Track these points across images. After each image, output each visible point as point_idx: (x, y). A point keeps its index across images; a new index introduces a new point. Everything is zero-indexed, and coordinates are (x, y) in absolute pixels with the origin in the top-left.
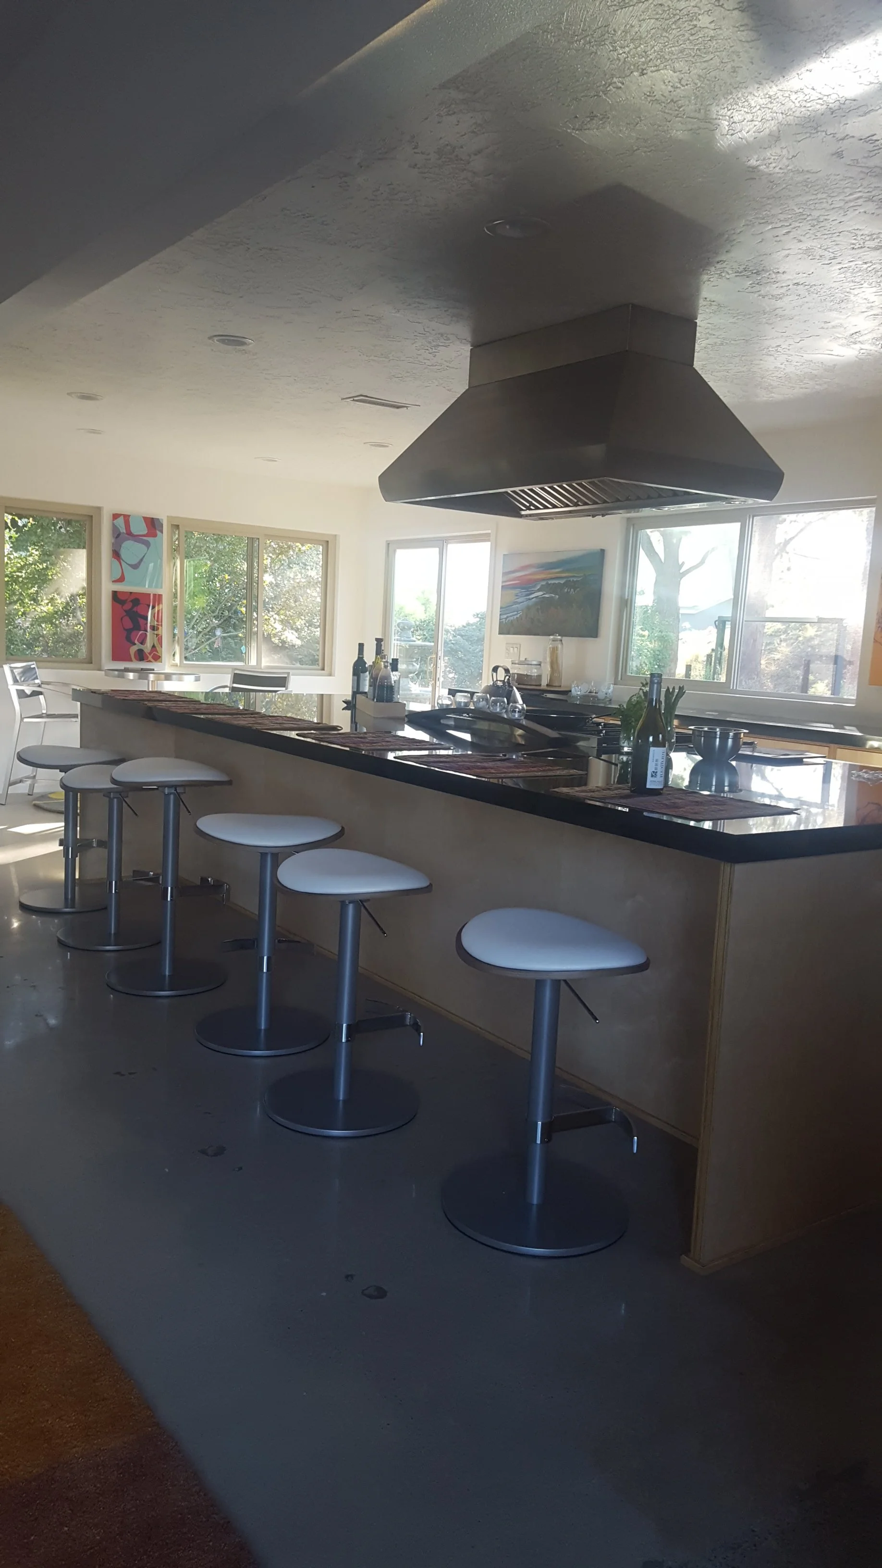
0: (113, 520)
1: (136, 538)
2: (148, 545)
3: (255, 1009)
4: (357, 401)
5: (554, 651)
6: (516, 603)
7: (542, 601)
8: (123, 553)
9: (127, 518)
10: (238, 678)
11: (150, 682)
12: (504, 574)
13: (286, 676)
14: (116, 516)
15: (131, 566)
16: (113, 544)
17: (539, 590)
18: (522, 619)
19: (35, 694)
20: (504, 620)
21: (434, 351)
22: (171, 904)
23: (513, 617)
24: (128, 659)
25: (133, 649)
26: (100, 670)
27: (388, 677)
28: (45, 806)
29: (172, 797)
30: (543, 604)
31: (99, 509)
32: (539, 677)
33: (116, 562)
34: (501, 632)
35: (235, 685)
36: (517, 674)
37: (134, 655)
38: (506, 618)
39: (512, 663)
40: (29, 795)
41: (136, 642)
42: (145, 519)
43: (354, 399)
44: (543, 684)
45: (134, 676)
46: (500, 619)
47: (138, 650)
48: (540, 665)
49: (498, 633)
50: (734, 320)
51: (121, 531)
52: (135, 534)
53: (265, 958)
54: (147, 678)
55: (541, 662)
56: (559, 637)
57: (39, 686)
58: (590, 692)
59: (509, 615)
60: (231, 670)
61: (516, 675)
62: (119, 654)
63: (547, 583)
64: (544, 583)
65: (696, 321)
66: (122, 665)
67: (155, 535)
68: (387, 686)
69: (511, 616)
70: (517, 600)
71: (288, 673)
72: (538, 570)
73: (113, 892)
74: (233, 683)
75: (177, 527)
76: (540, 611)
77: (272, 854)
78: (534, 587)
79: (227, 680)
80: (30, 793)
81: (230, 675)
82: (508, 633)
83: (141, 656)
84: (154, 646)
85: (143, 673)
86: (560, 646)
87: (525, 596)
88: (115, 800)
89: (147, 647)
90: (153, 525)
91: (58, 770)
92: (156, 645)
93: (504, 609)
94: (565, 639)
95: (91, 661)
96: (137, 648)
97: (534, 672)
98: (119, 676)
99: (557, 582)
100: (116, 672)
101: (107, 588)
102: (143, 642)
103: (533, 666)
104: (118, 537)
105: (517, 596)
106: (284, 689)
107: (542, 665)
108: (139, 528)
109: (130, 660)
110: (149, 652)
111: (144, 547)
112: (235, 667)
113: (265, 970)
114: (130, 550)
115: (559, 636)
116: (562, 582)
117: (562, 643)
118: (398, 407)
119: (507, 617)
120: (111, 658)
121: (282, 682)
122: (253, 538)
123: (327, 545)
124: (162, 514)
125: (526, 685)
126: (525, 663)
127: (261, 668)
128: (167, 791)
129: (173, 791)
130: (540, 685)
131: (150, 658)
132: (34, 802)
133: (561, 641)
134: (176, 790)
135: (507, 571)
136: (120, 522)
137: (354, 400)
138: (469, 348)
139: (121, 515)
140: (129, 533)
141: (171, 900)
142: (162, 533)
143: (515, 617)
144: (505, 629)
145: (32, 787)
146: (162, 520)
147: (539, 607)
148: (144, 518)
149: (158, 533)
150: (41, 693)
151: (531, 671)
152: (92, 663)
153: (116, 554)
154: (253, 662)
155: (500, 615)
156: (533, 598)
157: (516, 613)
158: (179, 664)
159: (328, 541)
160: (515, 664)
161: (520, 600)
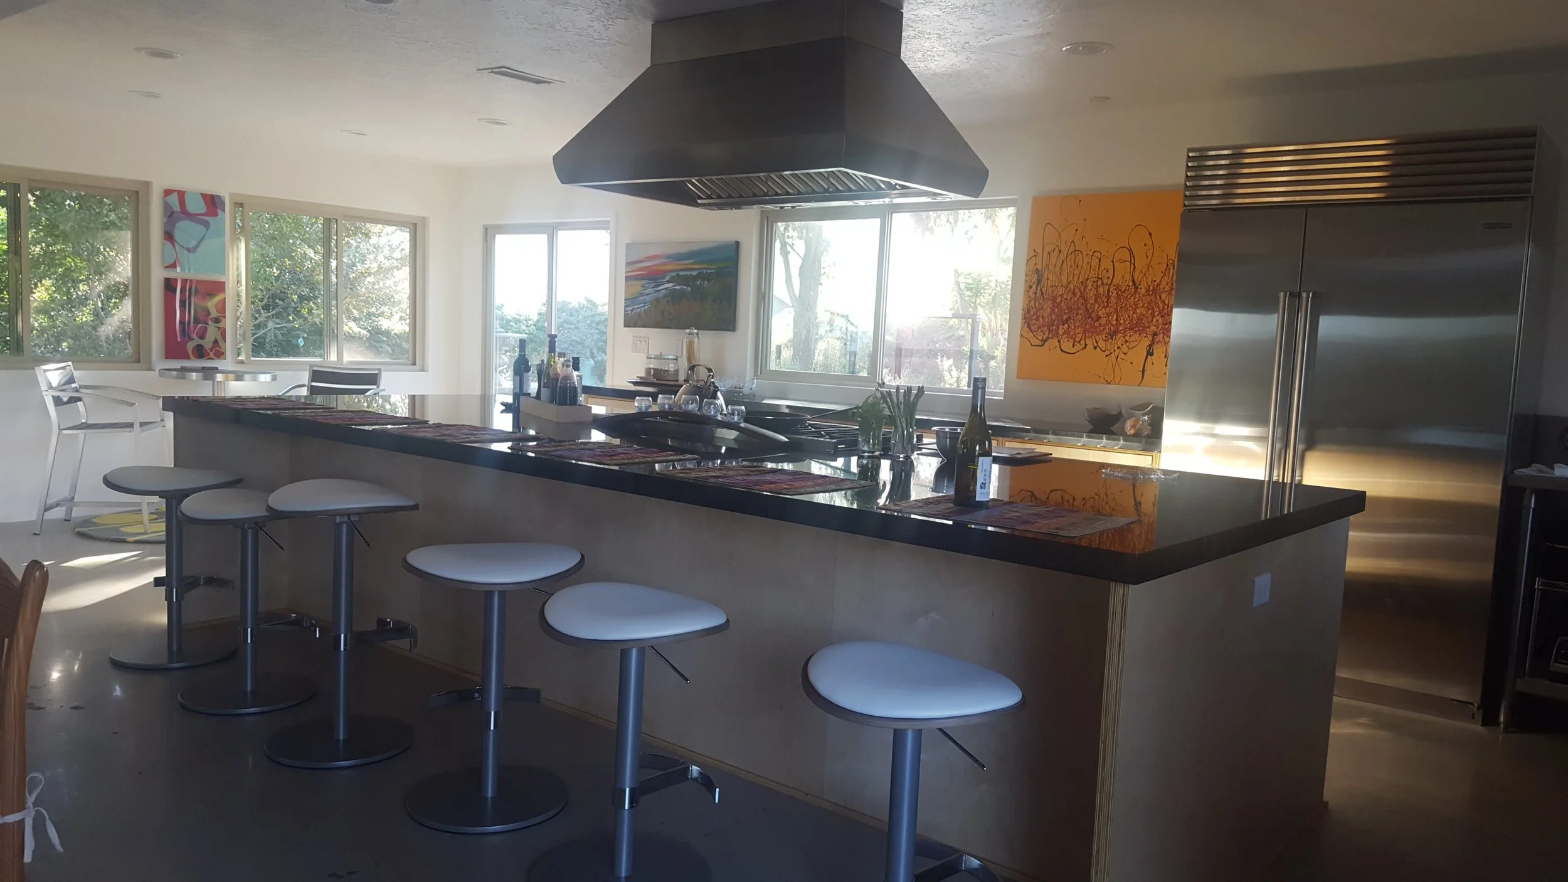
0: (165, 197)
1: (192, 217)
2: (207, 225)
3: (478, 774)
4: (495, 73)
5: (690, 345)
6: (642, 294)
7: (672, 293)
8: (178, 235)
9: (181, 194)
10: (316, 375)
11: (216, 383)
12: (628, 264)
13: (377, 372)
14: (168, 192)
15: (188, 250)
16: (165, 224)
17: (668, 282)
18: (650, 312)
19: (73, 400)
20: (629, 312)
21: (610, 23)
22: (344, 654)
23: (640, 309)
24: (186, 357)
25: (190, 346)
26: (150, 369)
27: (568, 378)
28: (94, 534)
29: (344, 527)
30: (674, 297)
31: (147, 185)
32: (677, 372)
33: (169, 244)
34: (626, 325)
35: (314, 384)
36: (654, 369)
37: (193, 352)
38: (632, 310)
39: (648, 358)
40: (66, 520)
41: (194, 336)
42: (204, 196)
43: (493, 70)
44: (680, 380)
45: (197, 376)
46: (625, 311)
47: (197, 345)
48: (677, 359)
49: (623, 325)
50: (939, 13)
51: (175, 210)
52: (192, 212)
53: (492, 712)
54: (213, 379)
55: (677, 357)
56: (696, 331)
57: (77, 391)
58: (735, 388)
59: (635, 307)
60: (309, 367)
61: (652, 370)
62: (173, 350)
63: (678, 274)
64: (674, 274)
65: (902, 11)
66: (177, 364)
67: (216, 215)
68: (570, 387)
69: (638, 308)
70: (643, 292)
71: (380, 370)
72: (666, 260)
73: (249, 642)
74: (312, 381)
75: (242, 205)
76: (670, 304)
77: (500, 592)
78: (664, 278)
79: (305, 377)
80: (68, 519)
81: (308, 372)
82: (635, 326)
83: (200, 353)
84: (216, 341)
85: (209, 374)
86: (696, 340)
87: (653, 288)
88: (250, 531)
89: (207, 343)
90: (213, 203)
91: (158, 497)
92: (219, 340)
93: (630, 301)
94: (701, 332)
95: (139, 359)
96: (195, 344)
97: (671, 367)
98: (177, 377)
99: (688, 273)
100: (175, 373)
101: (157, 276)
102: (202, 336)
103: (669, 361)
104: (171, 217)
105: (643, 287)
106: (375, 387)
107: (678, 359)
108: (196, 206)
109: (187, 357)
110: (210, 348)
111: (202, 228)
112: (312, 363)
113: (492, 728)
114: (185, 230)
115: (695, 329)
116: (694, 273)
117: (699, 337)
118: (538, 82)
119: (634, 309)
120: (164, 356)
121: (373, 379)
122: (330, 219)
123: (416, 229)
124: (223, 190)
125: (664, 380)
126: (659, 357)
127: (342, 364)
128: (338, 520)
129: (345, 519)
130: (677, 381)
131: (211, 355)
132: (77, 530)
133: (698, 334)
134: (349, 518)
135: (632, 259)
136: (174, 200)
137: (492, 72)
138: (650, 24)
139: (174, 191)
140: (185, 213)
141: (344, 649)
142: (224, 212)
143: (642, 309)
144: (631, 322)
145: (69, 511)
146: (224, 197)
147: (670, 300)
148: (201, 194)
149: (220, 212)
150: (79, 399)
151: (669, 366)
152: (139, 362)
153: (169, 236)
154: (333, 357)
155: (625, 307)
156: (662, 290)
157: (643, 305)
158: (245, 360)
159: (416, 224)
160: (651, 358)
161: (649, 291)
